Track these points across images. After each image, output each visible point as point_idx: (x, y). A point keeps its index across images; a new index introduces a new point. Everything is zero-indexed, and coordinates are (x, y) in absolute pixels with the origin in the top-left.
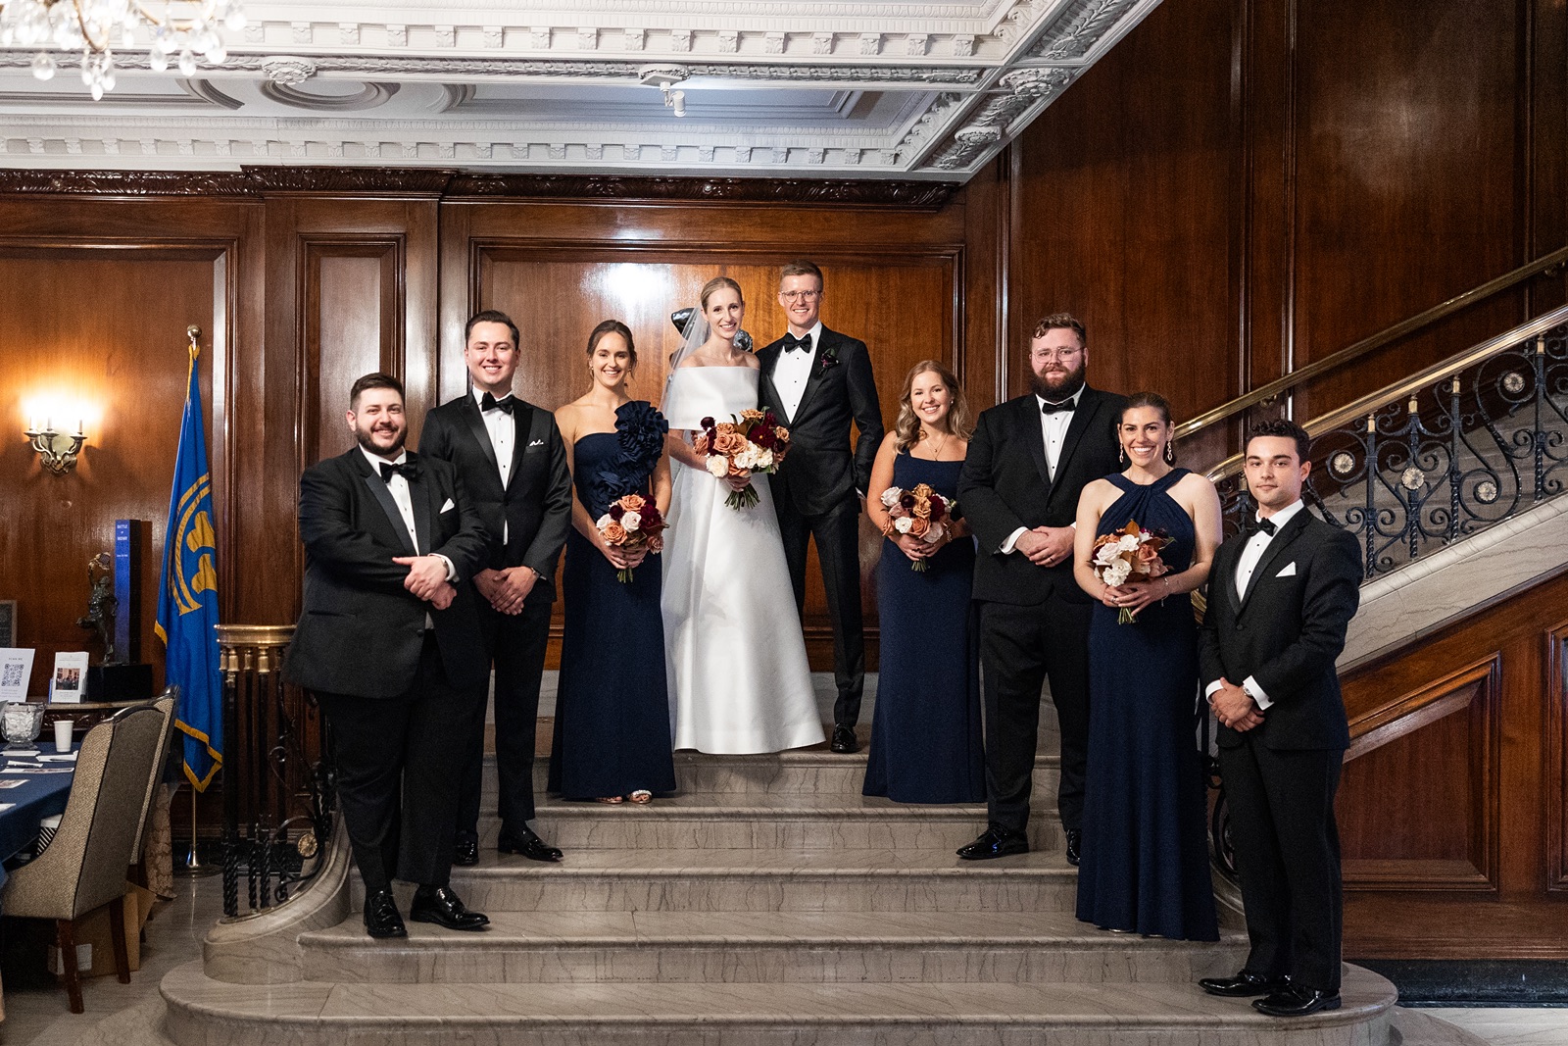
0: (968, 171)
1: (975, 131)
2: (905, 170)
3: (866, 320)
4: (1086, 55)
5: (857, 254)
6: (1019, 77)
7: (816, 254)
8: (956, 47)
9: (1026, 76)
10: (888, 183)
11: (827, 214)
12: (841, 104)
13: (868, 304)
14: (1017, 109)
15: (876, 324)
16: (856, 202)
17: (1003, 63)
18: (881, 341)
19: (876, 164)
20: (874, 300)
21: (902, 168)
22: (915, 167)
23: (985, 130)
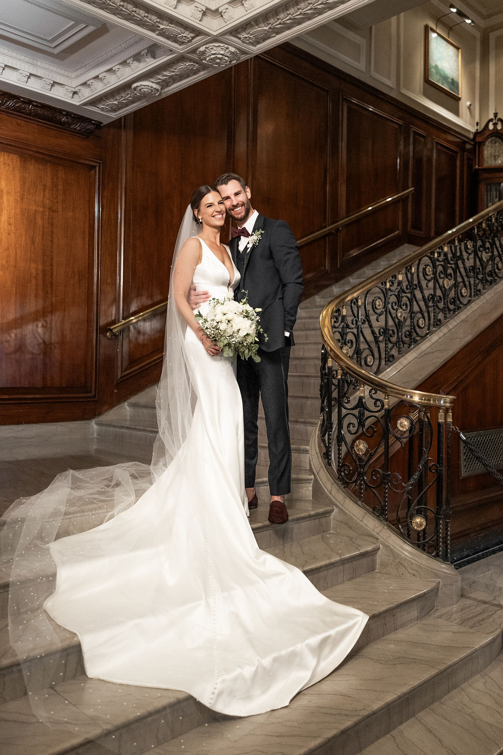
0: (114, 116)
1: (148, 85)
2: (78, 104)
3: (44, 196)
4: (259, 46)
5: (38, 152)
6: (215, 48)
7: (10, 145)
8: (193, 11)
9: (219, 49)
10: (60, 111)
11: (19, 121)
12: (60, 42)
13: (45, 186)
14: (181, 77)
15: (50, 200)
16: (38, 118)
17: (215, 34)
18: (53, 211)
19: (60, 94)
20: (49, 184)
21: (76, 101)
22: (85, 104)
23: (155, 86)
